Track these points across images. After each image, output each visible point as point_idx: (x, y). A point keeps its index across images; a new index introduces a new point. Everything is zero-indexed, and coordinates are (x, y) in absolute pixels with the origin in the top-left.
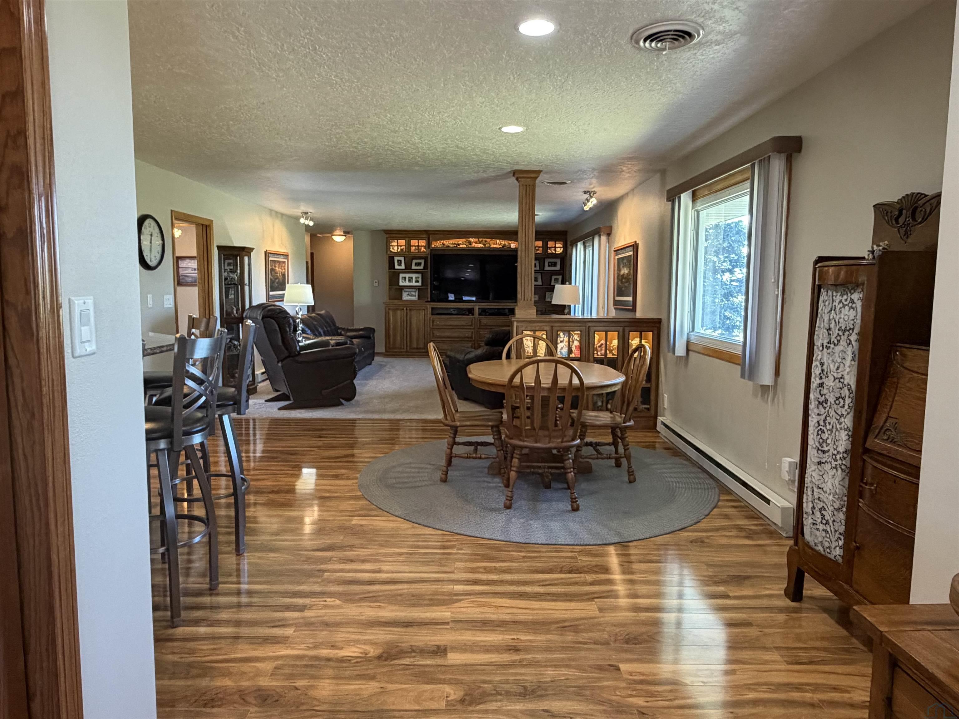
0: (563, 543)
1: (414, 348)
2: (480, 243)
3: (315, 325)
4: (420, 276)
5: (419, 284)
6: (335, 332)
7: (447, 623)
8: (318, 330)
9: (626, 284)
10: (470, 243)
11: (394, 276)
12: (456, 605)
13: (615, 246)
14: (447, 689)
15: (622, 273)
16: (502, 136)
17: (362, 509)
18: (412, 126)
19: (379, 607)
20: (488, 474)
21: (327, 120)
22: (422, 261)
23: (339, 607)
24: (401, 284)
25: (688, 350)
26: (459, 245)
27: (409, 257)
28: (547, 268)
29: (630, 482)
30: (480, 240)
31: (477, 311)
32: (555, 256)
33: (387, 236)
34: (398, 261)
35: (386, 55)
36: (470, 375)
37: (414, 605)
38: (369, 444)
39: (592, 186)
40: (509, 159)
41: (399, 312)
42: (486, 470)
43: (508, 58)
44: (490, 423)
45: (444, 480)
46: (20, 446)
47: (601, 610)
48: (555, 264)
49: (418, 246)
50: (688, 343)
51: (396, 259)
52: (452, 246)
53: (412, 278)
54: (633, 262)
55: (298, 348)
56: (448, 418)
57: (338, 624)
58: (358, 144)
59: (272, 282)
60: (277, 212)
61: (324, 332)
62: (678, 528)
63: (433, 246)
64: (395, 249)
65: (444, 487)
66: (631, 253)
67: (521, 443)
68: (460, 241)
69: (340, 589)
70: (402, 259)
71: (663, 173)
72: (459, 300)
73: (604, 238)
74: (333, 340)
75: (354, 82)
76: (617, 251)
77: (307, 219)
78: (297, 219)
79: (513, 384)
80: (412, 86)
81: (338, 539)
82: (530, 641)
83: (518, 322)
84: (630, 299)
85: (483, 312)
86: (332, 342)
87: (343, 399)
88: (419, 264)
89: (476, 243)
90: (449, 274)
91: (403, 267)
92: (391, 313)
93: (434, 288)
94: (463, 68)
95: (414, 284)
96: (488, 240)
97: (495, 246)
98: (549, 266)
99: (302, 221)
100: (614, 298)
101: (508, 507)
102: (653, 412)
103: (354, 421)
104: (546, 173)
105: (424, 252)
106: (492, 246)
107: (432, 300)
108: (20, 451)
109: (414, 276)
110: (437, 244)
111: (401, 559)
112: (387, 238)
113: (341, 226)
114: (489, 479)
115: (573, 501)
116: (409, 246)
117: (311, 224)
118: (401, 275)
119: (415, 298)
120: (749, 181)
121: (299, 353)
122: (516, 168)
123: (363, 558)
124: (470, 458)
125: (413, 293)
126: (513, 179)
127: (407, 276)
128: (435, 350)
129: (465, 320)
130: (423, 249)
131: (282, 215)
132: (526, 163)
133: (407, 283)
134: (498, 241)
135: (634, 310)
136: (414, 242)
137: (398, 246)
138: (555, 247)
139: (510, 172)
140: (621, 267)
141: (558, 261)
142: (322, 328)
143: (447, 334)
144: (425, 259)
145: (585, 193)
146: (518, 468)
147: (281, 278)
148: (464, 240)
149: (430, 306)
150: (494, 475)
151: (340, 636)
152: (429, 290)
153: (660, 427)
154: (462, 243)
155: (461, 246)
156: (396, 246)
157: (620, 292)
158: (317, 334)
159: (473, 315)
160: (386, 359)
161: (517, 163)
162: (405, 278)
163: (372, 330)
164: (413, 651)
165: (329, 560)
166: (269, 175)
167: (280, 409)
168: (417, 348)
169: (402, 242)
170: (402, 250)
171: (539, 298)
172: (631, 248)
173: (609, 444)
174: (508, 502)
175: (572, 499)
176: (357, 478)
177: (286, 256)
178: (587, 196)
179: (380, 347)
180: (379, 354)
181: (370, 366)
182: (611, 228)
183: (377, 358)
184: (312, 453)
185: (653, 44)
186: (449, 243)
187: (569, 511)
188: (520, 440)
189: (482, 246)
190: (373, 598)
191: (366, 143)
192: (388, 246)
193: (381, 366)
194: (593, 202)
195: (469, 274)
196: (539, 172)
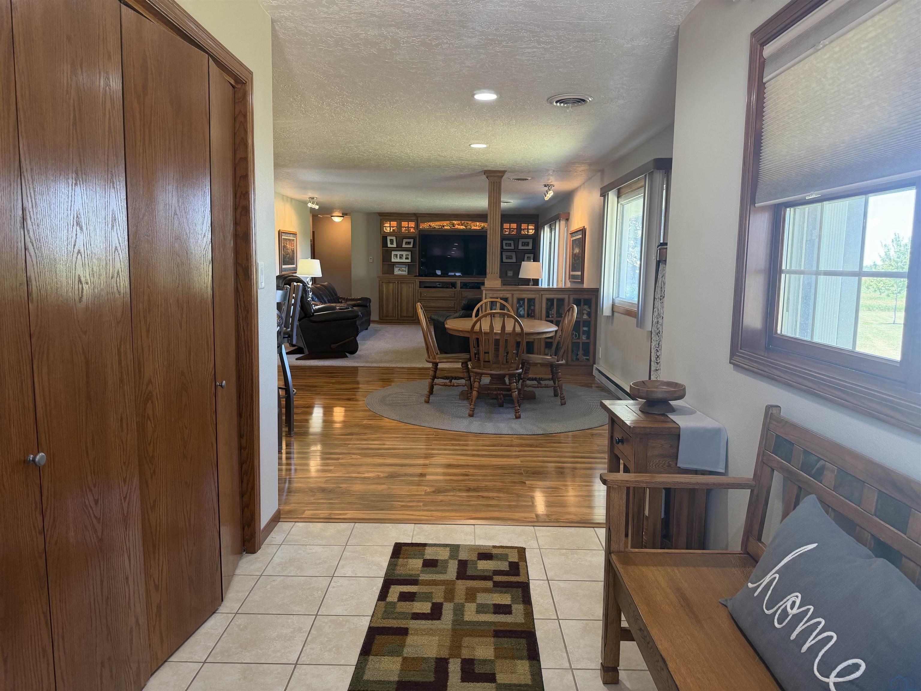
0: (505, 433)
1: (404, 317)
2: (462, 225)
3: (320, 294)
4: (409, 253)
5: (409, 261)
6: (337, 300)
7: (427, 465)
8: (323, 299)
9: (577, 262)
10: (454, 225)
11: (386, 253)
12: (433, 458)
13: (571, 230)
14: (426, 488)
15: (575, 252)
16: (471, 149)
17: (369, 416)
18: (406, 143)
19: (385, 459)
20: (460, 399)
21: (343, 139)
22: (412, 241)
23: (360, 459)
24: (393, 260)
25: (613, 311)
26: (444, 226)
27: (400, 237)
28: (520, 247)
29: (562, 405)
30: (463, 222)
31: (459, 285)
32: (528, 237)
33: (381, 217)
34: (391, 240)
35: (390, 108)
36: (446, 326)
37: (406, 458)
38: (371, 382)
39: (550, 181)
40: (480, 163)
41: (391, 285)
42: (458, 397)
43: (469, 110)
44: (461, 361)
45: (427, 402)
46: (242, 326)
47: (521, 462)
48: (528, 244)
49: (408, 227)
50: (613, 305)
51: (389, 238)
52: (437, 227)
53: (402, 255)
54: (581, 243)
55: (312, 310)
56: (431, 357)
57: (360, 465)
58: (364, 153)
59: (285, 257)
60: (287, 197)
61: (328, 300)
62: (586, 428)
63: (421, 227)
64: (388, 230)
65: (427, 405)
66: (581, 236)
67: (481, 371)
68: (445, 223)
69: (360, 452)
70: (394, 238)
71: (602, 171)
72: (444, 275)
73: (563, 223)
74: (338, 306)
75: (366, 120)
76: (573, 234)
77: (313, 203)
78: (305, 203)
79: (474, 330)
80: (406, 122)
81: (356, 430)
82: (475, 472)
83: (486, 290)
84: (579, 273)
85: (464, 285)
86: (338, 308)
87: (348, 353)
88: (409, 243)
89: (459, 225)
90: (437, 252)
91: (395, 245)
92: (384, 285)
93: (421, 264)
94: (440, 114)
95: (404, 260)
96: (470, 222)
97: (475, 228)
98: (522, 246)
99: (310, 205)
100: (569, 273)
101: (471, 416)
102: (591, 361)
103: (356, 368)
104: (510, 172)
105: (413, 233)
106: (473, 228)
107: (420, 275)
108: (242, 328)
109: (404, 253)
110: (424, 226)
111: (398, 439)
112: (381, 220)
113: (341, 208)
114: (460, 402)
115: (516, 412)
116: (400, 226)
117: (317, 207)
118: (393, 253)
119: (405, 273)
120: (643, 188)
121: (313, 314)
122: (486, 169)
123: (373, 439)
124: (446, 385)
125: (404, 269)
126: (484, 177)
127: (399, 253)
128: (422, 309)
129: (448, 292)
130: (412, 230)
131: (292, 199)
132: (492, 166)
133: (398, 260)
134: (478, 223)
135: (582, 282)
136: (404, 224)
137: (390, 227)
138: (528, 229)
139: (482, 172)
140: (575, 247)
141: (531, 242)
142: (327, 297)
143: (433, 304)
144: (414, 239)
145: (545, 186)
146: (478, 388)
147: (291, 254)
148: (448, 222)
149: (418, 280)
150: (464, 400)
151: (363, 469)
152: (418, 266)
153: (595, 372)
154: (446, 225)
155: (446, 227)
156: (389, 227)
157: (574, 268)
158: (322, 302)
159: (455, 288)
160: (379, 326)
161: (486, 166)
162: (397, 255)
163: (368, 300)
164: (406, 475)
165: (351, 439)
166: (290, 171)
167: (297, 359)
168: (406, 317)
169: (394, 224)
170: (393, 230)
171: (513, 274)
172: (581, 232)
173: (549, 379)
174: (471, 412)
175: (515, 410)
176: (364, 401)
177: (295, 234)
178: (547, 188)
179: (375, 316)
180: (374, 322)
181: (366, 331)
182: (569, 214)
183: (372, 325)
184: (329, 386)
185: (562, 105)
186: (435, 225)
187: (514, 419)
188: (480, 369)
189: (464, 227)
190: (381, 456)
191: (370, 152)
192: (382, 226)
193: (376, 331)
194: (550, 194)
195: (455, 252)
196: (504, 172)
